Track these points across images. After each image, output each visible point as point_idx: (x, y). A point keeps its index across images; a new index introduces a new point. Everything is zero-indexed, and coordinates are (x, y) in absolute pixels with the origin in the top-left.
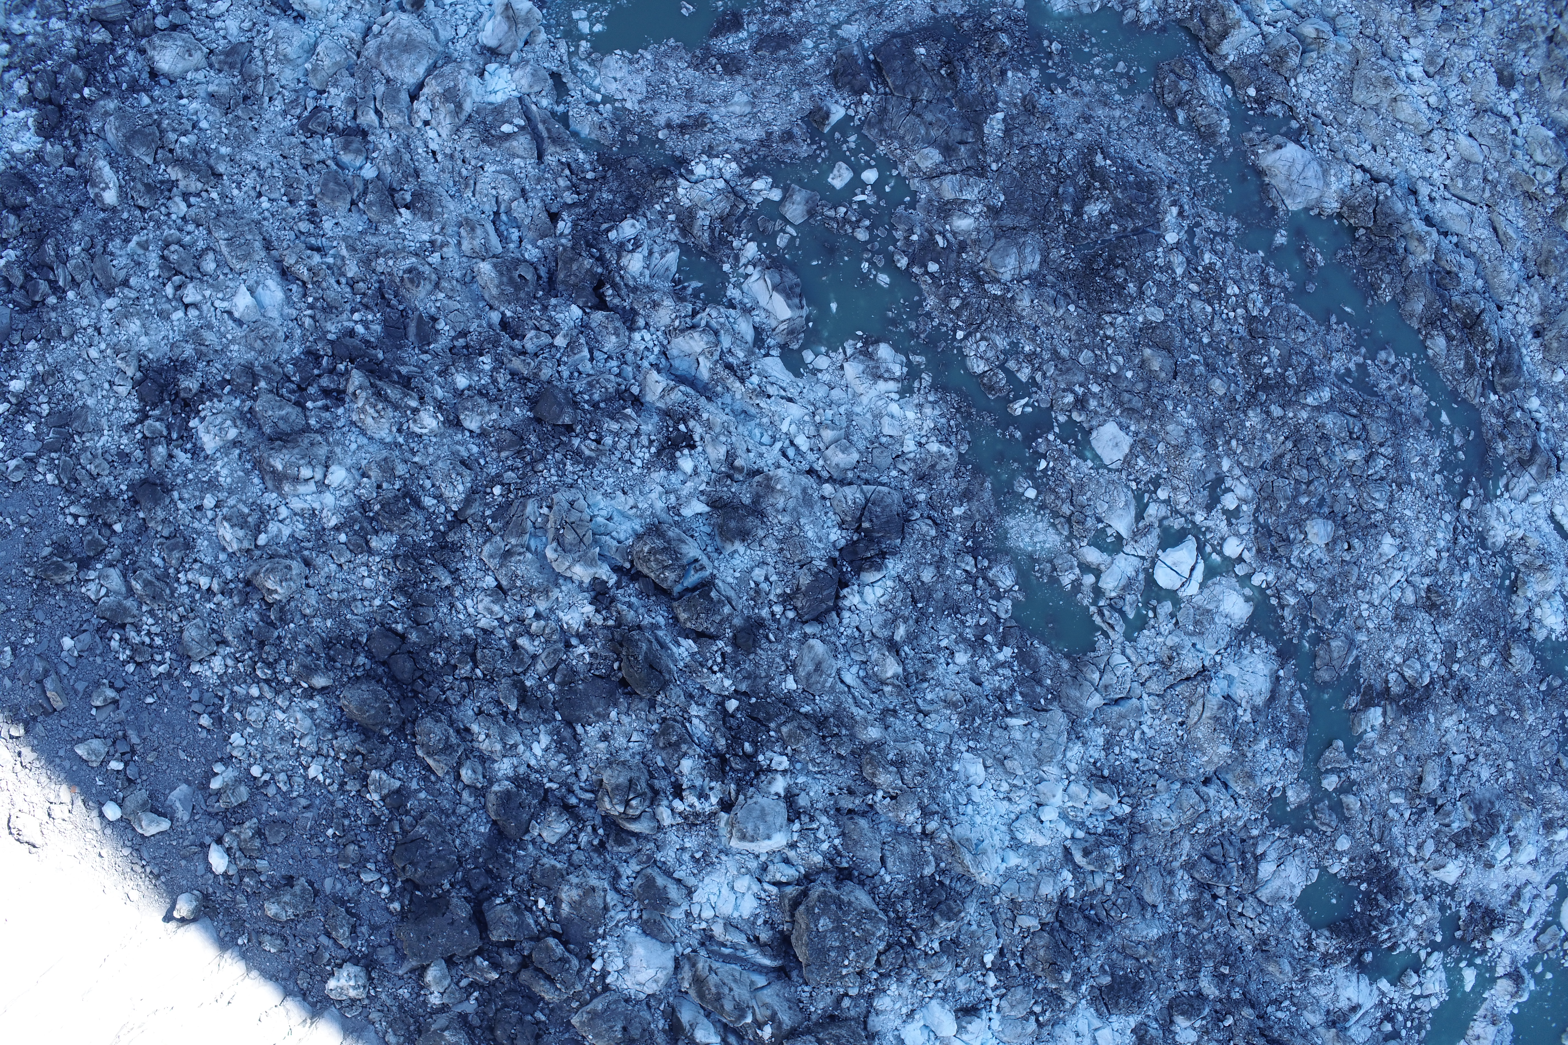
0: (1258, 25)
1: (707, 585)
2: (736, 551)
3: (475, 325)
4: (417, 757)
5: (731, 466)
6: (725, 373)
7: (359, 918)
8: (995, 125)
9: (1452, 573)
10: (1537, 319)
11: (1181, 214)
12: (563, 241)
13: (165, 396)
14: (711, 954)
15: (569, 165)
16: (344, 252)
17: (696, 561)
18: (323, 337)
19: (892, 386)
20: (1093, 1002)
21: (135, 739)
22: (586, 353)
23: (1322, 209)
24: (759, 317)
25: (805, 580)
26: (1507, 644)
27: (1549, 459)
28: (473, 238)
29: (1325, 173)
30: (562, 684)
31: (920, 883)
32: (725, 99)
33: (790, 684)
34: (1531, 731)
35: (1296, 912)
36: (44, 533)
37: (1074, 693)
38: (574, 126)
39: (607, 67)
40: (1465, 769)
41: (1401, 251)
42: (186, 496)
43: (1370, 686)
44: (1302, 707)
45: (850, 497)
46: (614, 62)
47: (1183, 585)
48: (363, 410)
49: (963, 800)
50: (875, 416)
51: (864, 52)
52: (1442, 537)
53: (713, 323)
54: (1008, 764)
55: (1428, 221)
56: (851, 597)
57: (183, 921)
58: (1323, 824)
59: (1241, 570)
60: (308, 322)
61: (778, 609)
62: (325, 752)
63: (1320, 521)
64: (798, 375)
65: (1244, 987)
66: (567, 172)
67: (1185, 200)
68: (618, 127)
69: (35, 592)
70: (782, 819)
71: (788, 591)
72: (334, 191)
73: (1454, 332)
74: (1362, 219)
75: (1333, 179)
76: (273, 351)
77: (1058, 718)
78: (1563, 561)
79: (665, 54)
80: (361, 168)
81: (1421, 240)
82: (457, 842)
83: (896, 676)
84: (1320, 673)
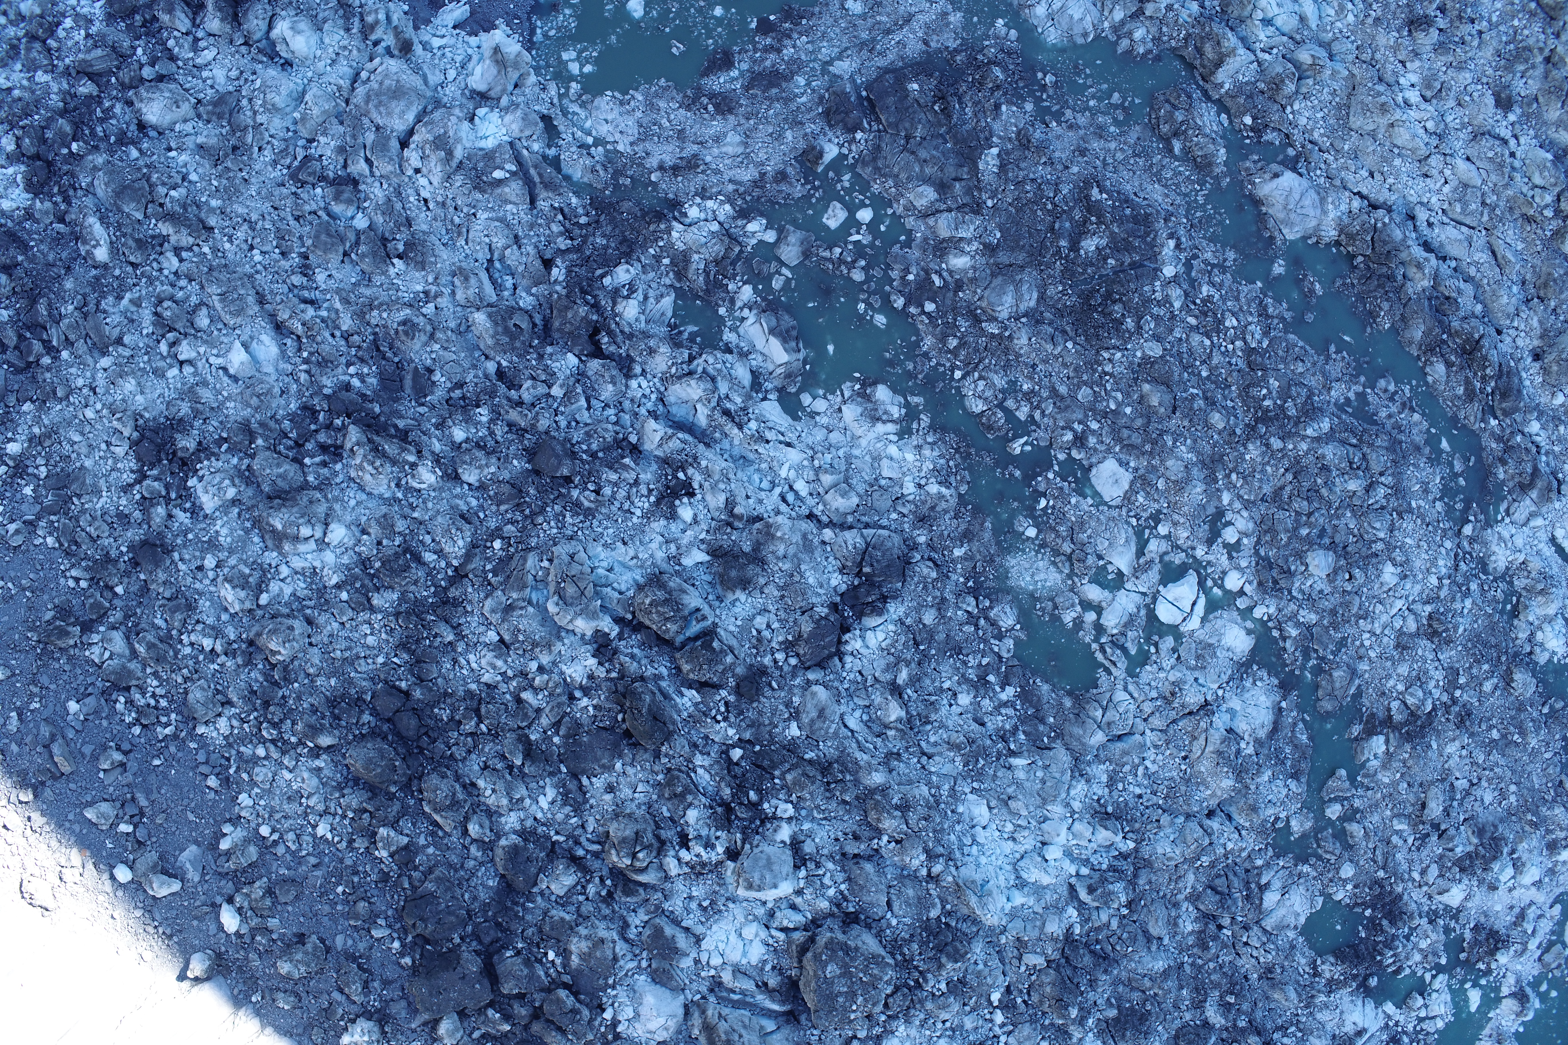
0: (1253, 52)
1: (709, 634)
2: (737, 599)
3: (471, 376)
4: (424, 813)
5: (731, 513)
6: (723, 420)
7: (371, 974)
8: (989, 161)
9: (1453, 600)
10: (1536, 343)
11: (1178, 246)
12: (558, 288)
13: (163, 456)
14: (721, 1000)
15: (561, 210)
16: (338, 305)
17: (698, 610)
18: (319, 392)
19: (891, 427)
20: (1100, 1034)
21: (143, 802)
22: (583, 402)
23: (1320, 237)
24: (756, 361)
25: (807, 627)
26: (1508, 668)
27: (1550, 482)
28: (467, 288)
29: (1323, 201)
30: (566, 737)
31: (926, 925)
32: (718, 139)
33: (794, 731)
34: (1534, 753)
35: (1301, 940)
36: (46, 597)
37: (1078, 731)
38: (566, 170)
39: (597, 108)
40: (1468, 793)
41: (1400, 278)
42: (187, 557)
43: (1373, 715)
44: (1304, 737)
45: (850, 542)
46: (605, 104)
47: (1184, 620)
48: (361, 468)
49: (968, 841)
50: (874, 459)
51: (857, 88)
52: (1443, 565)
53: (710, 370)
54: (1012, 804)
55: (1427, 246)
56: (852, 641)
57: (197, 980)
58: (1326, 852)
59: (1241, 603)
60: (303, 377)
61: (780, 656)
62: (332, 810)
63: (1321, 552)
64: (796, 418)
65: (1250, 1015)
66: (560, 217)
67: (1182, 232)
68: (610, 170)
69: (39, 657)
70: (788, 867)
71: (790, 638)
72: (326, 243)
73: (1453, 358)
74: (1361, 248)
75: (1330, 207)
76: (268, 407)
77: (1062, 756)
78: (1564, 584)
79: (656, 95)
80: (352, 218)
81: (1419, 266)
82: (467, 896)
83: (899, 720)
84: (1323, 703)
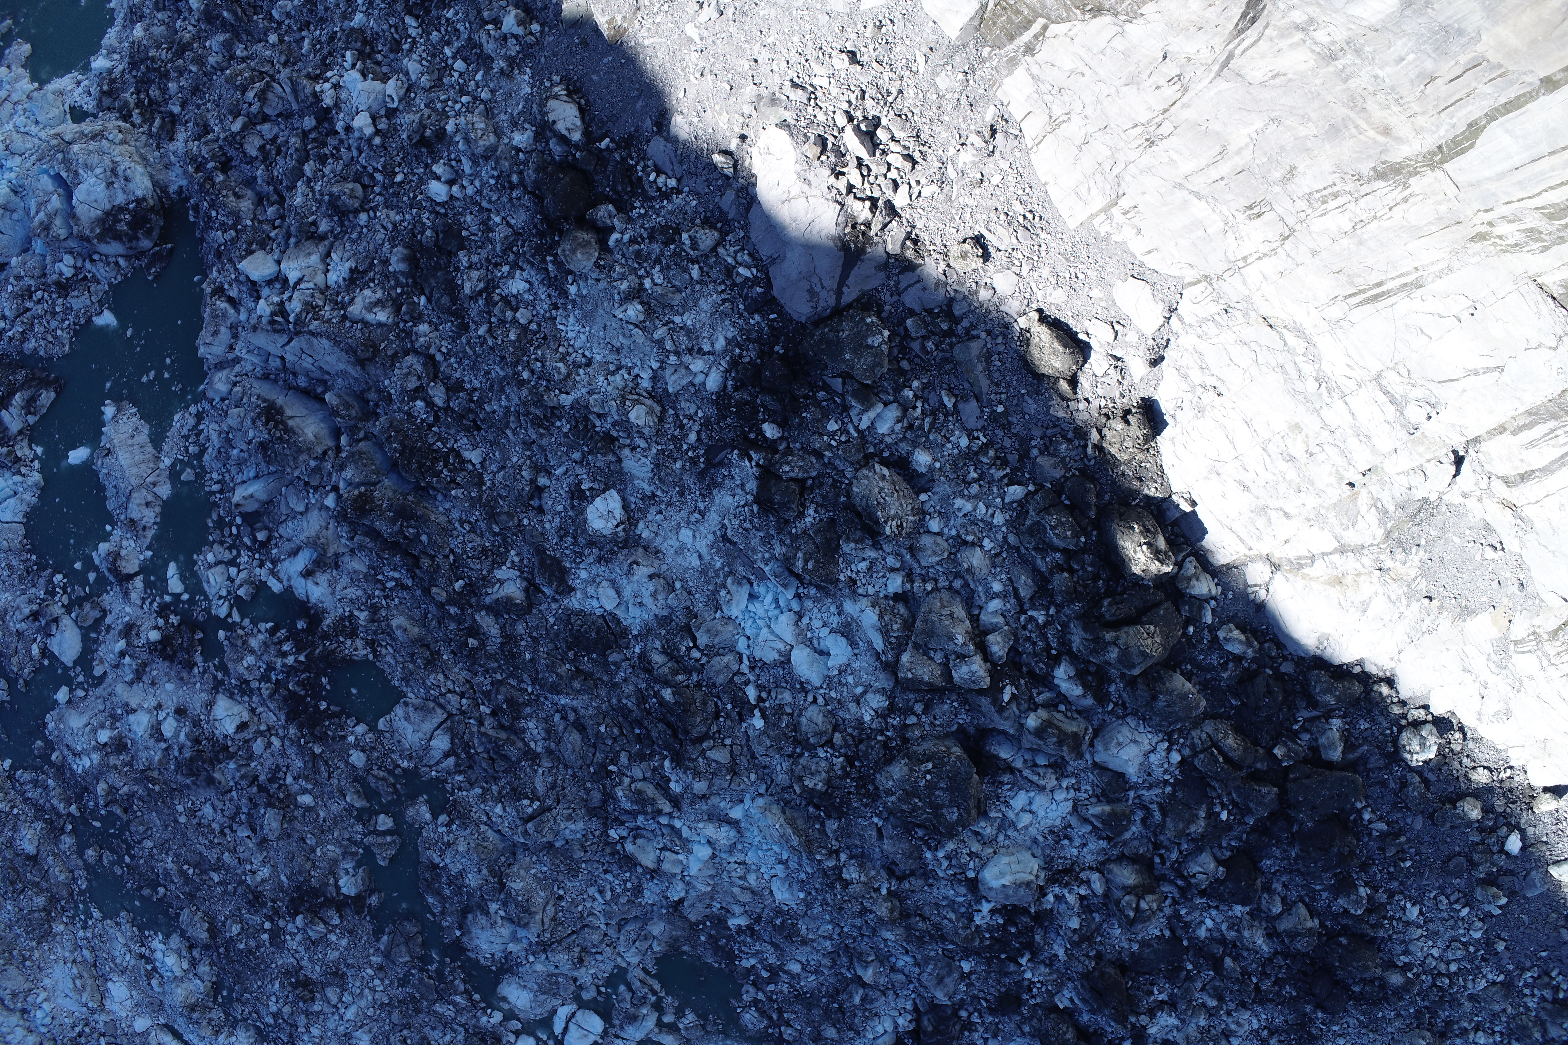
9: (290, 1013)
20: (626, 631)
26: (214, 942)
30: (1180, 969)
31: (842, 816)
33: (966, 966)
34: (165, 850)
37: (676, 933)
40: (233, 820)
43: (358, 913)
44: (430, 900)
47: (573, 1014)
49: (793, 865)
56: (905, 1023)
59: (516, 1025)
61: (976, 1020)
62: (1401, 926)
71: (967, 1034)
77: (693, 914)
82: (1294, 853)
83: (863, 967)
84: (415, 930)
